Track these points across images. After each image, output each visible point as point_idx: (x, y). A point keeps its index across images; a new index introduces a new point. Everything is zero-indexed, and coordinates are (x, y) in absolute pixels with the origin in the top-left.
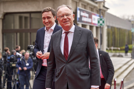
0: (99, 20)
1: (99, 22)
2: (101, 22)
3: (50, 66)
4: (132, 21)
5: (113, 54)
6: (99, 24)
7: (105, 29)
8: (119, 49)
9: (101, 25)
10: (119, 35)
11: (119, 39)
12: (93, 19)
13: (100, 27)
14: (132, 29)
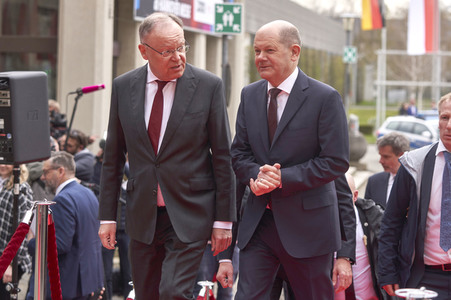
0: (221, 10)
1: (219, 18)
2: (228, 18)
4: (348, 19)
6: (220, 27)
7: (243, 45)
9: (228, 29)
12: (196, 5)
13: (225, 37)
14: (346, 49)
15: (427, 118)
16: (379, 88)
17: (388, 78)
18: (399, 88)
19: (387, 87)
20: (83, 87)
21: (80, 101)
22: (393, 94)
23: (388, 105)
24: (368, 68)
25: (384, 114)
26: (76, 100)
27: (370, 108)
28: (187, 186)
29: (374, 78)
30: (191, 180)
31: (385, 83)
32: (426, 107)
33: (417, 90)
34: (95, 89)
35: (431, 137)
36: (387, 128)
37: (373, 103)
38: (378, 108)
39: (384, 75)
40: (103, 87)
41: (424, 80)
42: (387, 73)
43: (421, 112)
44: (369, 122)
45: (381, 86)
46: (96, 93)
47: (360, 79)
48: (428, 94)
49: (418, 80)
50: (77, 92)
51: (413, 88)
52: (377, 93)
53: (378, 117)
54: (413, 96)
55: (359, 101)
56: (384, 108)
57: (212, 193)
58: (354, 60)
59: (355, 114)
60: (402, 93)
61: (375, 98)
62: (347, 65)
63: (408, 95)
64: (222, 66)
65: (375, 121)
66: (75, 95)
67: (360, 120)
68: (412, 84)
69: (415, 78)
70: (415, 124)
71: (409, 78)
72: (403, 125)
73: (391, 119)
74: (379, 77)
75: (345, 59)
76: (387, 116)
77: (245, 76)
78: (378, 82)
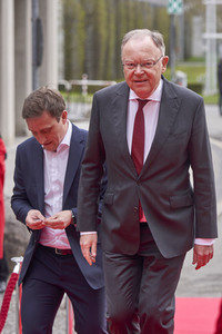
3: (89, 173)
10: (113, 26)
16: (208, 42)
17: (219, 31)
19: (218, 40)
24: (196, 20)
27: (199, 65)
28: (167, 203)
29: (203, 30)
30: (172, 198)
31: (215, 36)
37: (202, 59)
38: (208, 64)
39: (214, 27)
42: (218, 25)
44: (198, 80)
45: (211, 40)
47: (188, 32)
52: (207, 48)
55: (187, 56)
57: (190, 209)
58: (180, 11)
59: (183, 70)
61: (205, 54)
62: (172, 16)
64: (32, 20)
65: (205, 79)
67: (188, 78)
74: (208, 29)
75: (170, 11)
77: (59, 32)
78: (207, 35)
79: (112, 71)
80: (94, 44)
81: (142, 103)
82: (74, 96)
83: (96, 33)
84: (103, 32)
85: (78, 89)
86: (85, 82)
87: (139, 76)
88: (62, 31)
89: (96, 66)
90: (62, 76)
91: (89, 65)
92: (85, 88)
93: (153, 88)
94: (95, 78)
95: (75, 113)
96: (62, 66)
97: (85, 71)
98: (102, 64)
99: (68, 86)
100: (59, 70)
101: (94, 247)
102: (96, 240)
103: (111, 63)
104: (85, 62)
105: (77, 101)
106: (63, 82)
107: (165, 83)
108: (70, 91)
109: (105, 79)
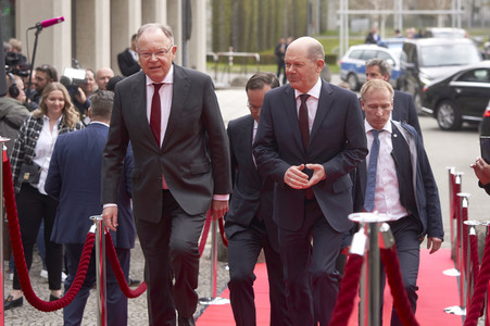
5: (233, 76)
8: (257, 56)
11: (256, 18)
15: (390, 46)
16: (342, 17)
17: (350, 8)
18: (362, 17)
19: (350, 15)
20: (42, 21)
21: (40, 36)
22: (355, 23)
23: (351, 34)
25: (347, 43)
26: (37, 35)
27: (334, 38)
29: (337, 7)
31: (347, 12)
32: (388, 36)
33: (380, 19)
34: (55, 22)
35: (394, 65)
36: (350, 57)
37: (336, 33)
38: (341, 37)
39: (346, 4)
40: (62, 19)
41: (386, 8)
43: (383, 40)
44: (332, 52)
45: (344, 16)
46: (55, 26)
47: (323, 8)
48: (390, 22)
49: (380, 9)
50: (37, 27)
51: (376, 17)
52: (340, 23)
53: (341, 46)
54: (376, 24)
55: (323, 30)
56: (347, 38)
60: (366, 21)
61: (339, 27)
63: (371, 23)
65: (338, 50)
66: (35, 30)
68: (375, 13)
69: (377, 7)
70: (378, 52)
71: (373, 8)
72: (366, 53)
73: (353, 48)
74: (341, 7)
76: (350, 45)
77: (207, 8)
78: (341, 11)
79: (255, 44)
80: (240, 20)
81: (157, 87)
82: (221, 66)
83: (241, 9)
84: (247, 8)
85: (225, 60)
86: (231, 54)
87: (154, 63)
88: (210, 8)
89: (241, 39)
90: (210, 49)
91: (235, 38)
92: (231, 59)
93: (166, 73)
94: (239, 51)
95: (222, 81)
96: (210, 38)
97: (231, 44)
98: (246, 37)
99: (216, 57)
100: (207, 43)
101: (115, 219)
102: (116, 213)
103: (255, 36)
104: (231, 35)
105: (224, 71)
106: (211, 53)
107: (175, 67)
108: (217, 62)
109: (249, 51)
